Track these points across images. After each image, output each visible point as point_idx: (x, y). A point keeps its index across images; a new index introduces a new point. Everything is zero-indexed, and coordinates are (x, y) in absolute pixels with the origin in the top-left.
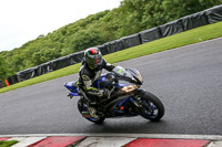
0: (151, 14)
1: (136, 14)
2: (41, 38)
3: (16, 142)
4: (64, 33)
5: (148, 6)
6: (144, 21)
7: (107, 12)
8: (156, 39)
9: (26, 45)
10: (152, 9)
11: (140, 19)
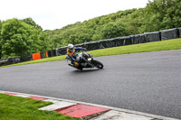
0: (171, 17)
1: (158, 15)
2: (78, 24)
3: (51, 103)
4: (97, 22)
5: (169, 10)
6: (164, 22)
7: (134, 10)
8: (173, 38)
9: (66, 27)
10: (173, 12)
11: (161, 19)
